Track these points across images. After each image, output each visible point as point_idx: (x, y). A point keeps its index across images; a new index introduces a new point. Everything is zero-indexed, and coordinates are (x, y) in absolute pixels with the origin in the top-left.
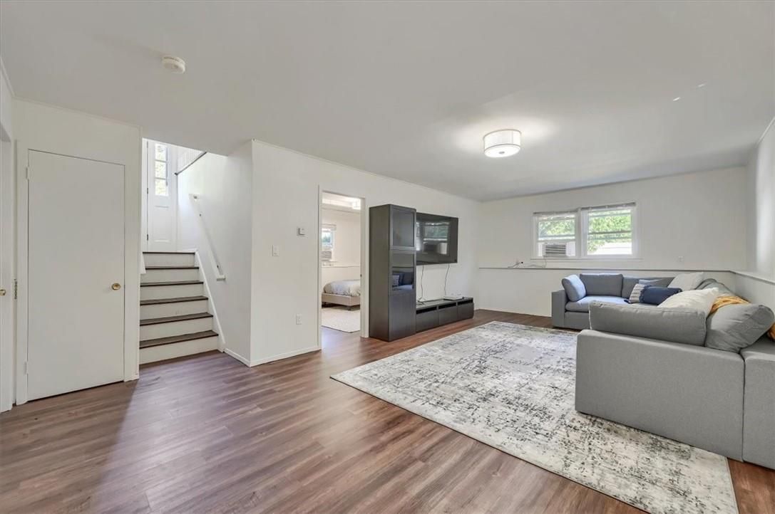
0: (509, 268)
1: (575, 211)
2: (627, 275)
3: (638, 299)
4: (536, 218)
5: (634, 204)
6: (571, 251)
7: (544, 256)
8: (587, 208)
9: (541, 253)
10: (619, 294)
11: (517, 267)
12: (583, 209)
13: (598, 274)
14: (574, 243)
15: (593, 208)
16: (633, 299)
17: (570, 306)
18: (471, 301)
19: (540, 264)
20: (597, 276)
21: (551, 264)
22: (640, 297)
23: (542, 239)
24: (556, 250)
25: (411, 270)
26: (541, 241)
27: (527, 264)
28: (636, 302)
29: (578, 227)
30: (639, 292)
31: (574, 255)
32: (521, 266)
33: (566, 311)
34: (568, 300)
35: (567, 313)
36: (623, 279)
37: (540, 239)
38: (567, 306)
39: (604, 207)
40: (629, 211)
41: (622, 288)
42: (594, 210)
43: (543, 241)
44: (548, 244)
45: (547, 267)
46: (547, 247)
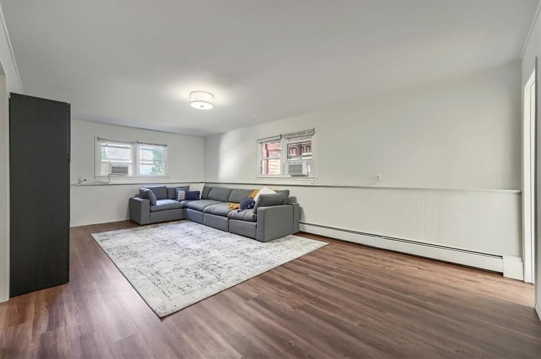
1: (133, 143)
4: (99, 143)
5: (166, 146)
6: (130, 172)
7: (109, 175)
9: (105, 172)
10: (166, 197)
11: (81, 184)
12: (138, 142)
14: (132, 165)
15: (145, 143)
16: (180, 199)
17: (153, 208)
19: (106, 181)
21: (113, 181)
22: (185, 197)
23: (106, 161)
24: (120, 170)
26: (106, 163)
27: (91, 180)
28: (183, 200)
29: (135, 157)
30: (184, 195)
31: (131, 174)
32: (84, 183)
33: (151, 211)
34: (151, 204)
36: (167, 188)
37: (104, 161)
38: (151, 208)
39: (151, 144)
41: (168, 194)
42: (146, 145)
43: (108, 163)
44: (113, 165)
45: (110, 183)
46: (113, 168)
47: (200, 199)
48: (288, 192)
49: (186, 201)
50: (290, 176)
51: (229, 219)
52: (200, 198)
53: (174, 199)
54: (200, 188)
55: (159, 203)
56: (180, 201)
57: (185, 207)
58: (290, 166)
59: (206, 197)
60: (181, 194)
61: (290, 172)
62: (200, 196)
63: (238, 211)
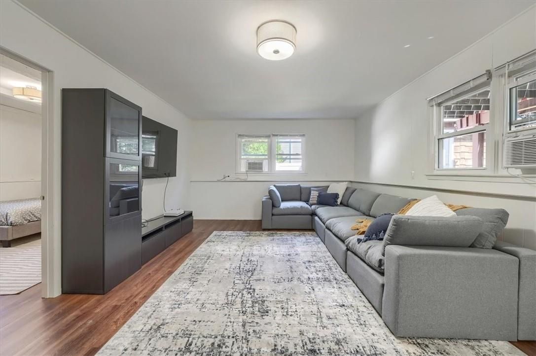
0: (219, 181)
1: (268, 137)
2: (303, 185)
3: (316, 202)
4: (239, 139)
5: (304, 135)
6: (265, 168)
7: (246, 171)
8: (277, 135)
9: (243, 168)
10: (299, 197)
11: (224, 180)
12: (274, 135)
13: (286, 185)
14: (267, 161)
15: (280, 135)
16: (312, 202)
17: (275, 211)
18: (190, 215)
19: (243, 177)
20: (285, 186)
21: (251, 178)
22: (317, 201)
23: (245, 157)
24: (255, 166)
25: (136, 186)
26: (244, 159)
27: (233, 177)
28: (314, 204)
29: (270, 149)
30: (316, 197)
31: (267, 170)
32: (227, 179)
33: (273, 215)
34: (273, 206)
35: (274, 217)
36: (301, 187)
37: (242, 157)
38: (274, 211)
40: (300, 140)
41: (301, 194)
42: (281, 137)
43: (246, 159)
44: (250, 161)
45: (248, 180)
46: (249, 164)
47: (337, 205)
48: (503, 216)
49: (317, 206)
50: (518, 172)
51: (348, 249)
52: (339, 204)
53: (305, 202)
54: (339, 189)
55: (284, 205)
56: (311, 205)
57: (313, 214)
58: (516, 146)
59: (346, 203)
60: (314, 195)
61: (516, 160)
62: (339, 201)
63: (359, 241)
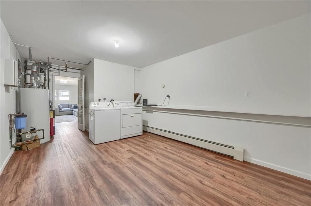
13: (64, 104)
30: (73, 107)
33: (60, 111)
36: (69, 104)
40: (68, 91)
53: (70, 108)
55: (64, 109)
57: (72, 111)
